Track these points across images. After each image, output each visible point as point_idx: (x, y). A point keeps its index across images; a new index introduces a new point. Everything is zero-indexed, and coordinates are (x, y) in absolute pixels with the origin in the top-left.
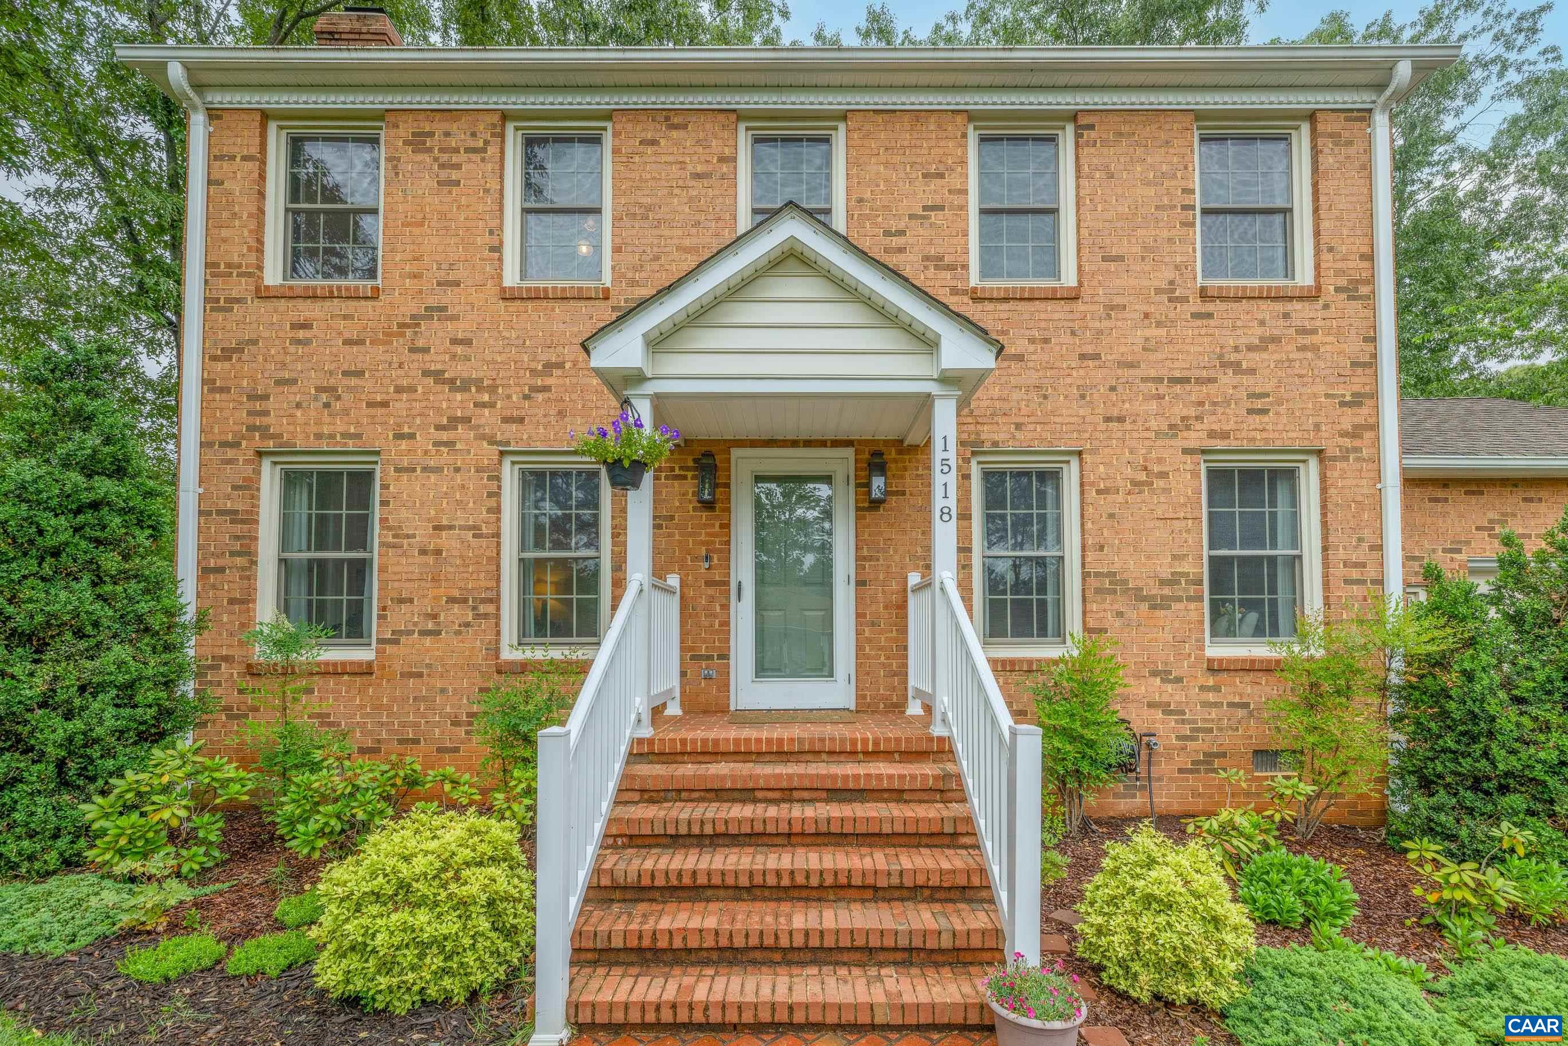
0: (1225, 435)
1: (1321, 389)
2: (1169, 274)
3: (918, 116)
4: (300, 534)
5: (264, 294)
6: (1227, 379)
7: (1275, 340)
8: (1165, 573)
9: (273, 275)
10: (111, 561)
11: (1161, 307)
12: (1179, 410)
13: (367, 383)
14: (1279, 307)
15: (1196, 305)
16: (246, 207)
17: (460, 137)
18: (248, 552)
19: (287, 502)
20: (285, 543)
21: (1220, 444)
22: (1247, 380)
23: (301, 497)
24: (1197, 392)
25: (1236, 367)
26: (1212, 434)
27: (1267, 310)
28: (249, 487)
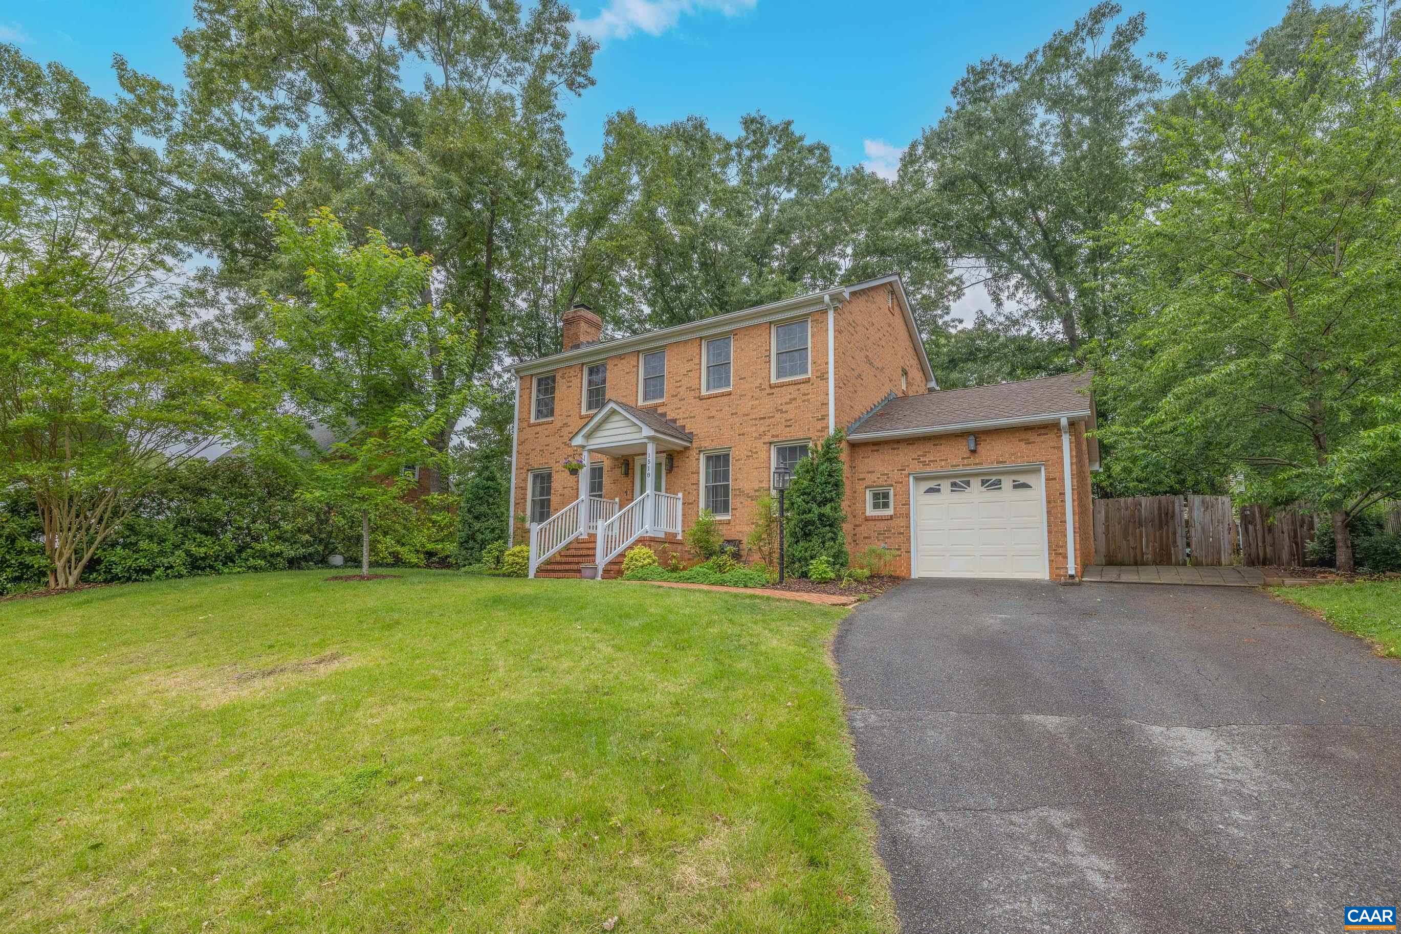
0: (777, 436)
1: (810, 415)
2: (759, 381)
3: (686, 342)
4: (537, 493)
5: (530, 426)
6: (778, 415)
7: (795, 399)
8: (756, 488)
9: (532, 421)
10: (491, 500)
11: (758, 393)
12: (762, 429)
13: (549, 448)
14: (796, 387)
15: (768, 391)
16: (527, 402)
17: (572, 373)
18: (525, 499)
19: (534, 483)
20: (533, 495)
21: (776, 440)
22: (784, 415)
23: (539, 481)
24: (768, 421)
25: (781, 411)
26: (773, 436)
27: (792, 389)
28: (525, 480)
